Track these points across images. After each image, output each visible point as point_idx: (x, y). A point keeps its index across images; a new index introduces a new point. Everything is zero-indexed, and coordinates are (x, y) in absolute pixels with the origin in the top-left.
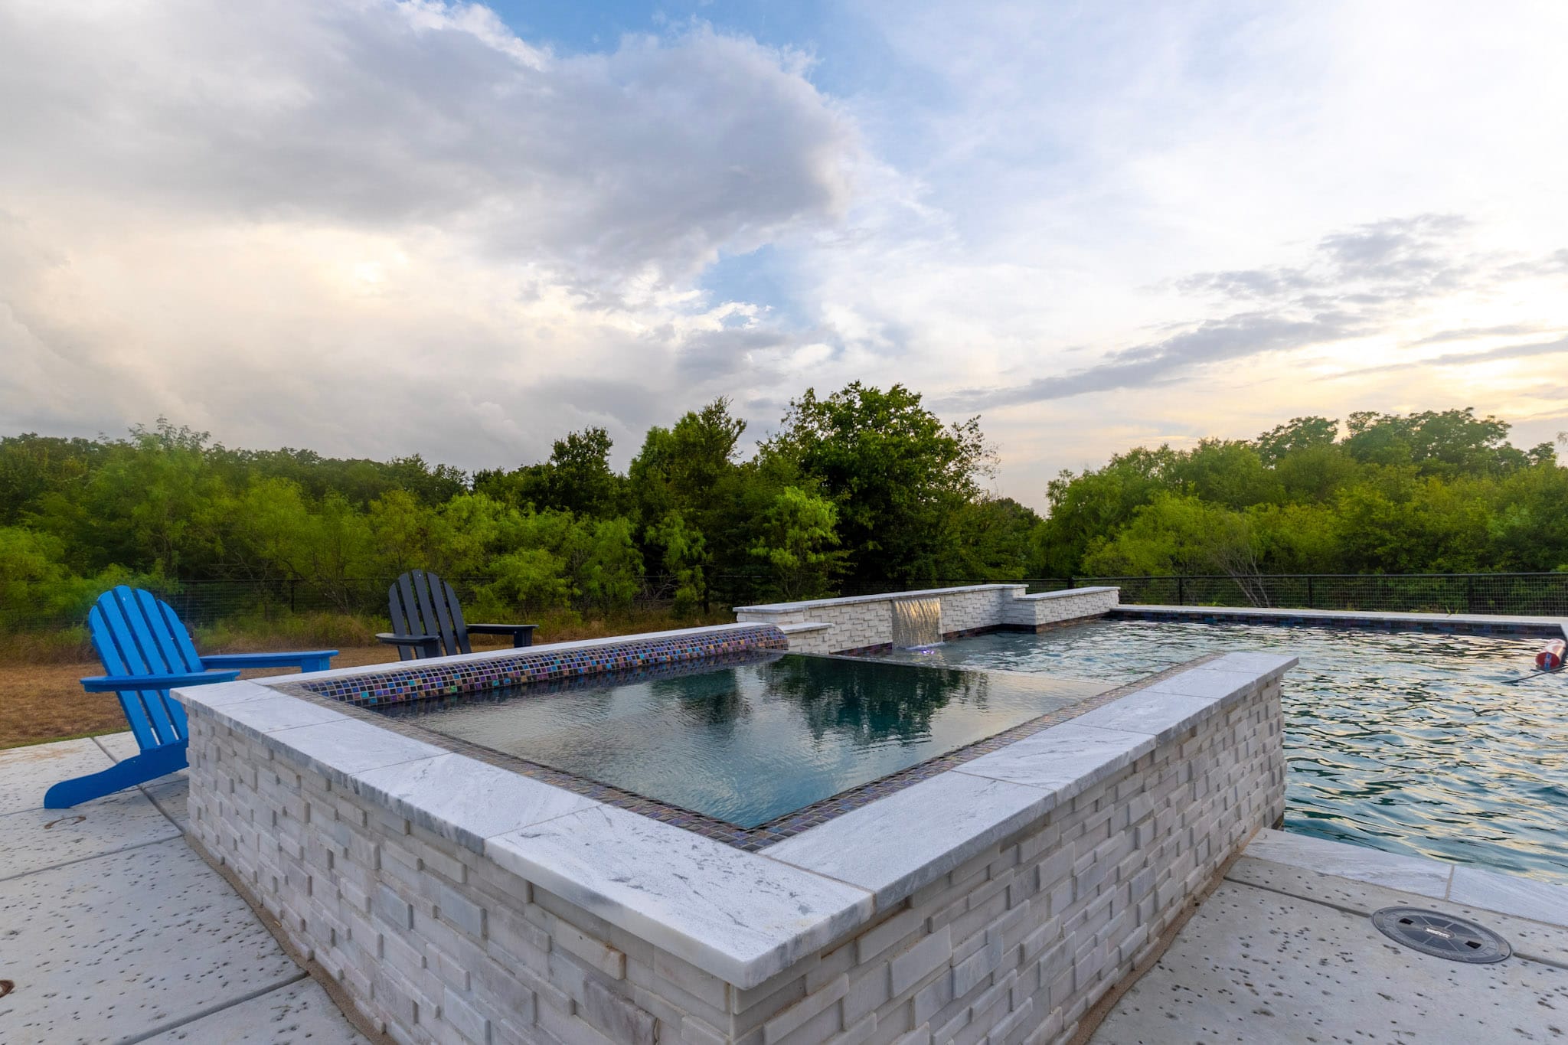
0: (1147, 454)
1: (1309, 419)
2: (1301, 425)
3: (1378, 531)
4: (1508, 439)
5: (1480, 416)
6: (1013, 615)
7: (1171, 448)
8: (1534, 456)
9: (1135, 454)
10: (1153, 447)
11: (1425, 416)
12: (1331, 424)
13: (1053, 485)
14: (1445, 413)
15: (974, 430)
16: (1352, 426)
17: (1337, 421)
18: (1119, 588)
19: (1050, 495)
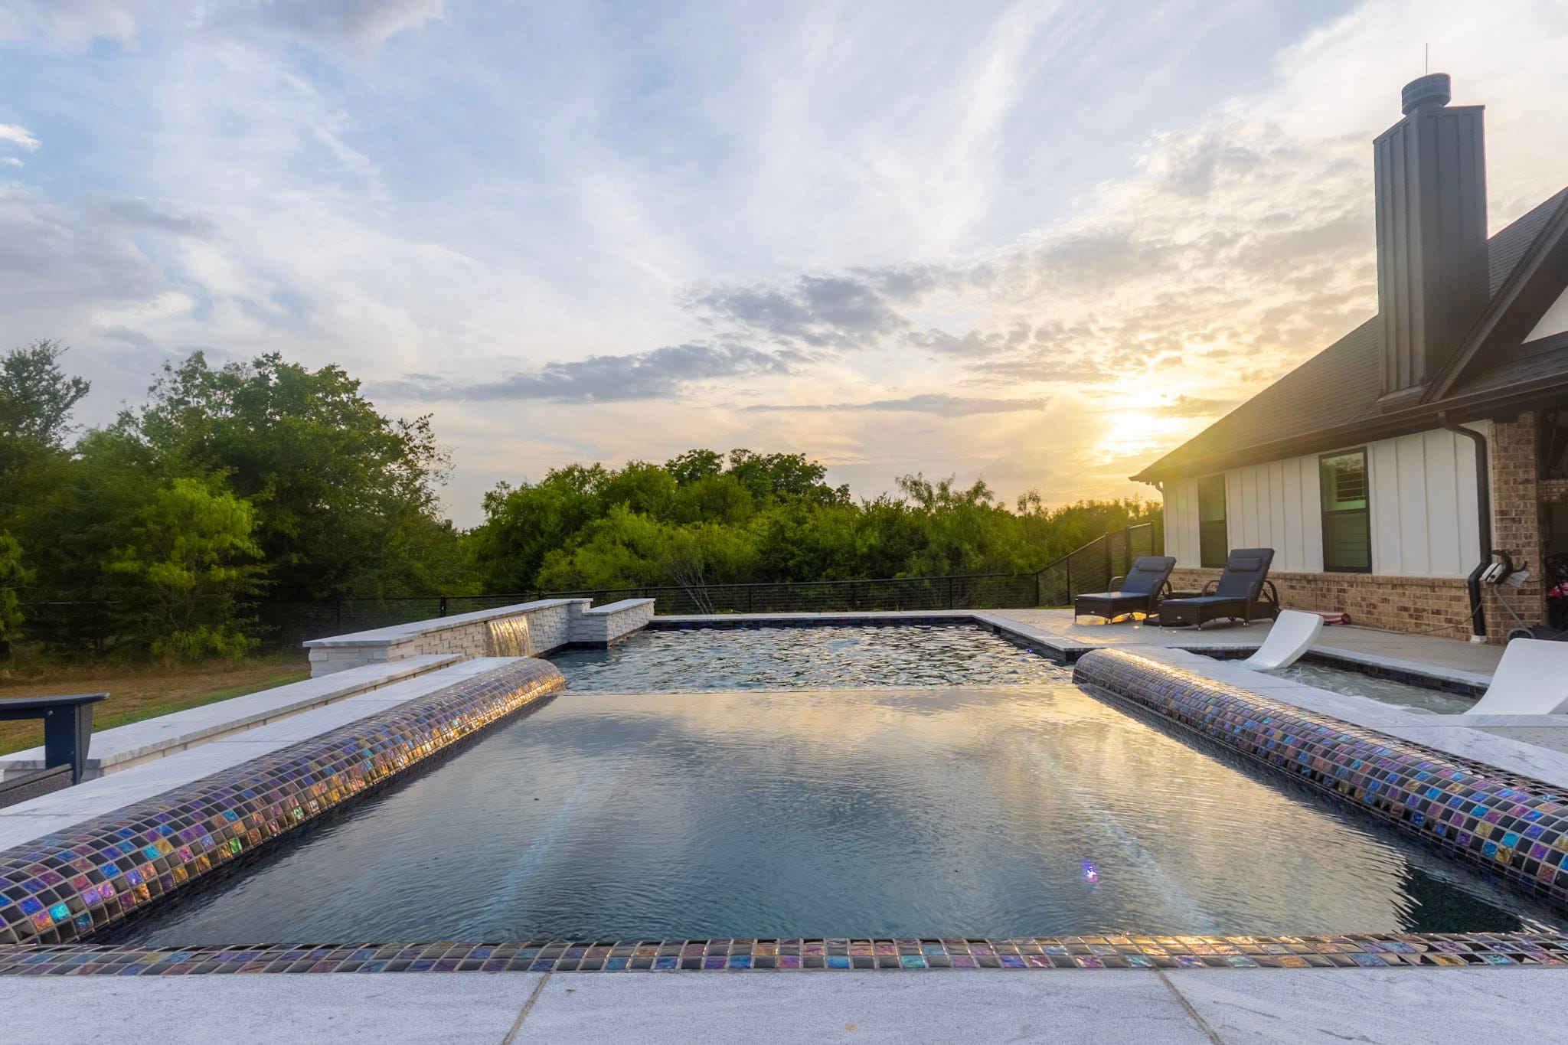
0: (582, 471)
1: (702, 452)
2: (696, 456)
3: (790, 547)
4: (825, 480)
5: (809, 461)
6: (582, 631)
7: (603, 467)
8: (839, 494)
9: (570, 471)
10: (588, 466)
11: (776, 458)
12: (719, 457)
13: (490, 497)
14: (789, 456)
15: (424, 430)
16: (734, 461)
17: (723, 455)
18: (654, 600)
19: (487, 507)
